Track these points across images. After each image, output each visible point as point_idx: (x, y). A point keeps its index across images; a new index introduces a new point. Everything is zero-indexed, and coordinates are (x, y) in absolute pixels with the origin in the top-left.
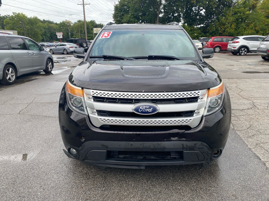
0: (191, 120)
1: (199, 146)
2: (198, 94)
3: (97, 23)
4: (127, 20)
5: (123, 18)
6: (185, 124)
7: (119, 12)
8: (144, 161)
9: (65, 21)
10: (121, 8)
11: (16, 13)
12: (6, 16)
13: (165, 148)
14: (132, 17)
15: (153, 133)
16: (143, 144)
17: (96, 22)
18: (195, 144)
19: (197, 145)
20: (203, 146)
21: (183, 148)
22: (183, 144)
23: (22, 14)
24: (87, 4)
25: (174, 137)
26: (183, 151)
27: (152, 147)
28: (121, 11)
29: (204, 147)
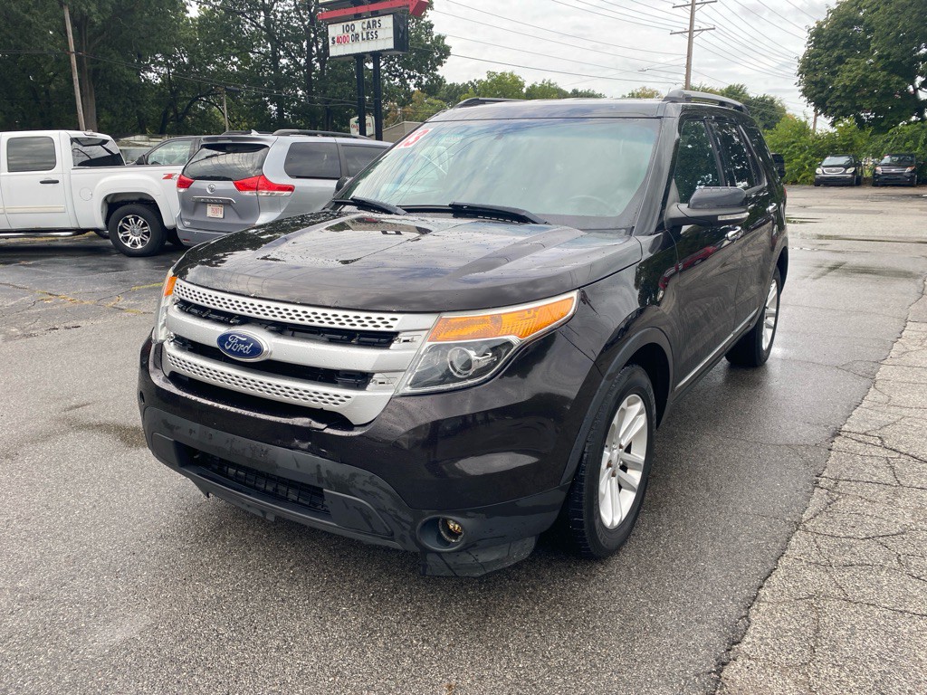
0: (349, 397)
1: (364, 485)
2: (391, 323)
3: (751, 95)
4: (852, 80)
5: (837, 72)
6: (330, 407)
7: (825, 48)
8: (249, 494)
9: (638, 91)
10: (837, 35)
11: (494, 73)
12: (472, 84)
13: (277, 467)
14: (880, 65)
15: (252, 414)
16: (232, 441)
17: (748, 91)
18: (353, 476)
19: (356, 479)
20: (374, 489)
21: (320, 479)
22: (318, 466)
23: (511, 75)
24: (703, 30)
25: (304, 440)
26: (321, 490)
27: (248, 454)
28: (834, 46)
29: (382, 493)
